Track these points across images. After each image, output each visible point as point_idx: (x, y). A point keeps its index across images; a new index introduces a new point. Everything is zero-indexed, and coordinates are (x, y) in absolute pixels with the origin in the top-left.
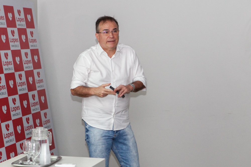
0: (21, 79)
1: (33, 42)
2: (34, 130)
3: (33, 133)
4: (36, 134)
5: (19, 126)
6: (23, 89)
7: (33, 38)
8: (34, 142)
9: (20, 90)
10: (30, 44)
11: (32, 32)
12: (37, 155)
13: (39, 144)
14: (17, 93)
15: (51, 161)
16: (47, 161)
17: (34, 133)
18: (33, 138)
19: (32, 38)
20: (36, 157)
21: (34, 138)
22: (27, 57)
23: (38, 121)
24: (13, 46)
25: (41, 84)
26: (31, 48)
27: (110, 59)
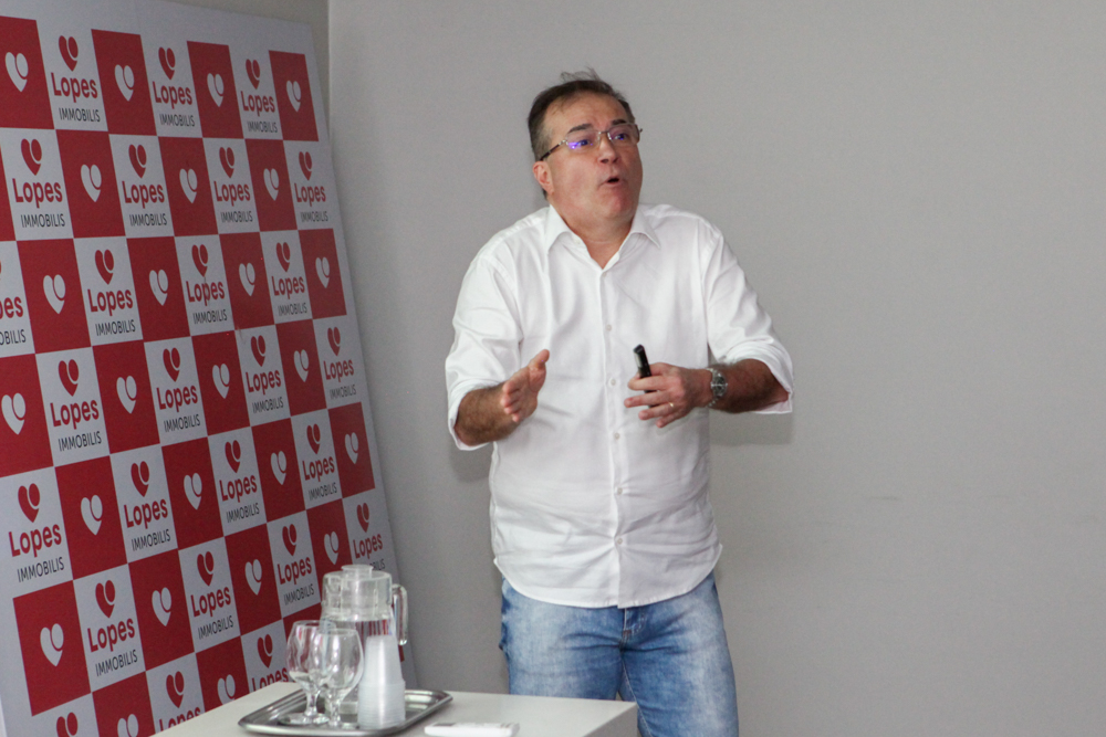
0: (260, 360)
1: (312, 200)
2: (333, 580)
3: (331, 591)
4: (340, 595)
5: (252, 563)
6: (272, 404)
7: (313, 182)
8: (336, 630)
9: (259, 407)
10: (300, 208)
11: (307, 154)
12: (347, 688)
13: (355, 637)
14: (244, 422)
15: (409, 714)
16: (390, 712)
17: (334, 589)
18: (330, 612)
19: (307, 184)
20: (344, 693)
21: (334, 613)
22: (286, 266)
23: (331, 543)
24: (227, 217)
25: (346, 381)
26: (302, 225)
27: (599, 271)
